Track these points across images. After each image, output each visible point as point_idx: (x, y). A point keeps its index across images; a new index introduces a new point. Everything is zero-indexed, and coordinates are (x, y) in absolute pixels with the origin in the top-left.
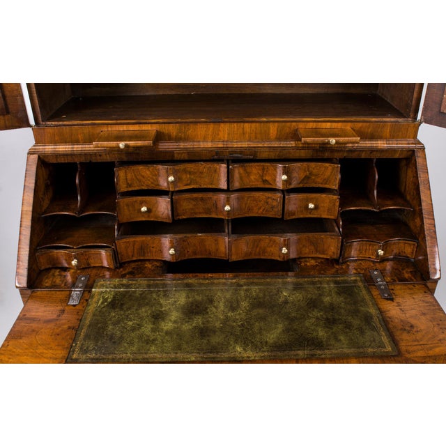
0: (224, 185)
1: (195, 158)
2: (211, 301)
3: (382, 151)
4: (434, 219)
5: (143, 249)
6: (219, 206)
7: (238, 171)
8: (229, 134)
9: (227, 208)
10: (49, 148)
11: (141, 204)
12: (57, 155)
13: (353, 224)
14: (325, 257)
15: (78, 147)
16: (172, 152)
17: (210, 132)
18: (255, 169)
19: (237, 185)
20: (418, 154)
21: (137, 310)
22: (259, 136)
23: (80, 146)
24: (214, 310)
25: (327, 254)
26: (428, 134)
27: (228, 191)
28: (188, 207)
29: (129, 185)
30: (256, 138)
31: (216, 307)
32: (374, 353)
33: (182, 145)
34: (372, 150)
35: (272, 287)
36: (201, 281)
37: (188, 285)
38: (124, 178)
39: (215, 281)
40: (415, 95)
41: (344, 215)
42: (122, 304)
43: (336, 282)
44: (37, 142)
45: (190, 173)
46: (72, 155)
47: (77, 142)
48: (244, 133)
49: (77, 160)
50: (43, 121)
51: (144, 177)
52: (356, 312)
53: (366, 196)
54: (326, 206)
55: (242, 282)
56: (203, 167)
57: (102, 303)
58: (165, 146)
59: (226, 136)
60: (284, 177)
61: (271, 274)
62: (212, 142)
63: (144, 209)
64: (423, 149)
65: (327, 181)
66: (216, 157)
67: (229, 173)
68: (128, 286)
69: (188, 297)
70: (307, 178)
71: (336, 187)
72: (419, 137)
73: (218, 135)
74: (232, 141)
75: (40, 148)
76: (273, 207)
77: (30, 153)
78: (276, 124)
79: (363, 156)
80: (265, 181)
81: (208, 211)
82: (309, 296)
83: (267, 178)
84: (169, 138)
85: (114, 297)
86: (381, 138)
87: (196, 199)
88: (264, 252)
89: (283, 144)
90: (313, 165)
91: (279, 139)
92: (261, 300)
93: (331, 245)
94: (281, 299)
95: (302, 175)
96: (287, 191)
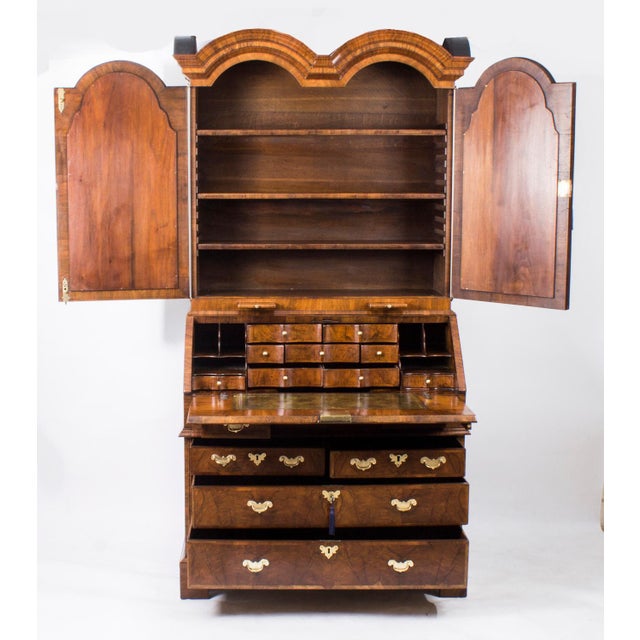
0: (319, 340)
1: (299, 320)
3: (426, 317)
5: (264, 379)
6: (316, 352)
7: (329, 329)
8: (322, 306)
9: (322, 353)
10: (201, 313)
11: (263, 350)
12: (206, 317)
13: (409, 365)
15: (221, 313)
16: (285, 317)
17: (310, 304)
18: (340, 329)
19: (328, 339)
20: (452, 318)
22: (342, 307)
25: (391, 384)
26: (459, 306)
27: (322, 343)
28: (295, 355)
29: (255, 338)
33: (291, 313)
34: (420, 317)
38: (251, 332)
40: (446, 281)
41: (402, 360)
44: (193, 309)
45: (296, 330)
46: (217, 317)
47: (220, 309)
48: (333, 306)
49: (219, 322)
51: (265, 333)
53: (419, 350)
54: (391, 353)
56: (305, 327)
58: (277, 313)
60: (360, 333)
62: (311, 311)
63: (265, 353)
64: (455, 315)
65: (390, 337)
66: (314, 320)
67: (323, 329)
70: (376, 335)
71: (396, 341)
72: (452, 309)
73: (315, 306)
74: (325, 311)
75: (195, 313)
76: (353, 355)
77: (189, 315)
78: (354, 300)
79: (414, 321)
80: (347, 338)
81: (308, 357)
83: (349, 335)
84: (283, 308)
86: (426, 309)
87: (300, 348)
88: (347, 381)
89: (358, 313)
90: (379, 326)
91: (356, 310)
93: (393, 376)
95: (373, 333)
96: (360, 344)
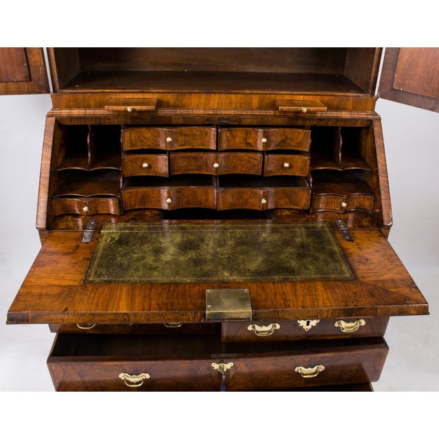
0: (213, 147)
1: (189, 122)
2: (203, 240)
3: (346, 120)
4: (387, 177)
5: (143, 199)
6: (209, 162)
7: (225, 134)
8: (218, 103)
9: (216, 165)
10: (65, 112)
11: (143, 161)
12: (71, 118)
13: (322, 181)
14: (297, 208)
15: (90, 112)
16: (170, 118)
17: (202, 101)
18: (240, 134)
19: (224, 146)
20: (376, 123)
21: (140, 246)
22: (243, 105)
23: (91, 111)
24: (205, 246)
25: (299, 206)
26: (385, 108)
27: (216, 151)
28: (184, 165)
29: (133, 145)
30: (241, 107)
31: (207, 245)
32: (336, 278)
33: (179, 112)
34: (338, 120)
35: (254, 231)
36: (194, 225)
37: (182, 228)
38: (128, 139)
39: (205, 226)
40: (373, 74)
41: (314, 173)
42: (128, 242)
43: (307, 228)
44: (55, 107)
45: (185, 135)
46: (85, 118)
47: (89, 107)
48: (231, 103)
49: (88, 123)
50: (60, 89)
51: (145, 138)
52: (322, 249)
53: (332, 158)
54: (299, 165)
55: (228, 226)
56: (196, 130)
57: (111, 241)
58: (164, 112)
59: (216, 105)
60: (264, 140)
61: (252, 221)
62: (204, 109)
63: (145, 165)
64: (379, 119)
65: (300, 144)
66: (207, 122)
67: (218, 134)
68: (131, 229)
69: (182, 237)
70: (283, 141)
71: (307, 150)
72: (376, 110)
73: (209, 103)
74: (220, 109)
75: (57, 112)
76: (254, 166)
77: (48, 116)
78: (258, 96)
79: (330, 124)
80: (248, 144)
81: (200, 168)
82: (284, 237)
83: (250, 141)
84: (168, 105)
85: (120, 237)
86: (345, 109)
87: (189, 158)
88: (247, 203)
89: (263, 112)
90: (288, 130)
91: (260, 108)
92: (244, 240)
93: (302, 197)
94: (261, 239)
95: (279, 139)
96: (264, 153)
